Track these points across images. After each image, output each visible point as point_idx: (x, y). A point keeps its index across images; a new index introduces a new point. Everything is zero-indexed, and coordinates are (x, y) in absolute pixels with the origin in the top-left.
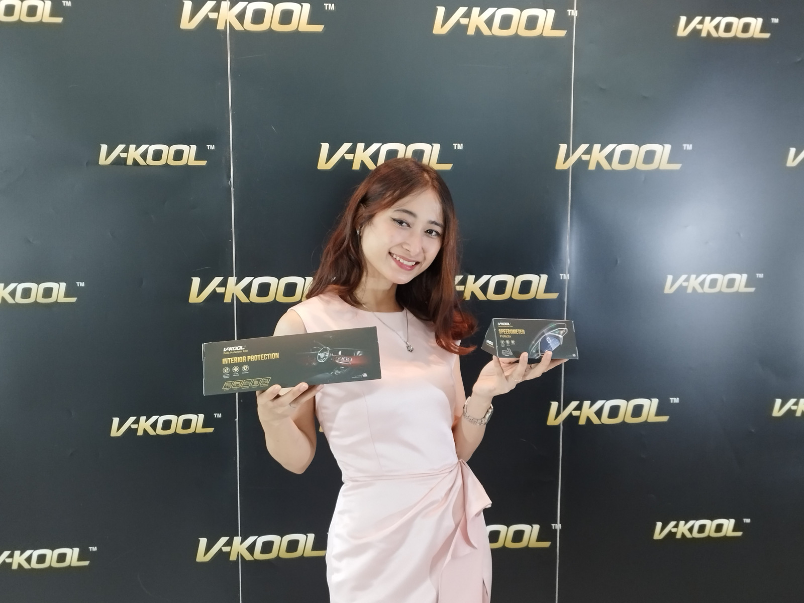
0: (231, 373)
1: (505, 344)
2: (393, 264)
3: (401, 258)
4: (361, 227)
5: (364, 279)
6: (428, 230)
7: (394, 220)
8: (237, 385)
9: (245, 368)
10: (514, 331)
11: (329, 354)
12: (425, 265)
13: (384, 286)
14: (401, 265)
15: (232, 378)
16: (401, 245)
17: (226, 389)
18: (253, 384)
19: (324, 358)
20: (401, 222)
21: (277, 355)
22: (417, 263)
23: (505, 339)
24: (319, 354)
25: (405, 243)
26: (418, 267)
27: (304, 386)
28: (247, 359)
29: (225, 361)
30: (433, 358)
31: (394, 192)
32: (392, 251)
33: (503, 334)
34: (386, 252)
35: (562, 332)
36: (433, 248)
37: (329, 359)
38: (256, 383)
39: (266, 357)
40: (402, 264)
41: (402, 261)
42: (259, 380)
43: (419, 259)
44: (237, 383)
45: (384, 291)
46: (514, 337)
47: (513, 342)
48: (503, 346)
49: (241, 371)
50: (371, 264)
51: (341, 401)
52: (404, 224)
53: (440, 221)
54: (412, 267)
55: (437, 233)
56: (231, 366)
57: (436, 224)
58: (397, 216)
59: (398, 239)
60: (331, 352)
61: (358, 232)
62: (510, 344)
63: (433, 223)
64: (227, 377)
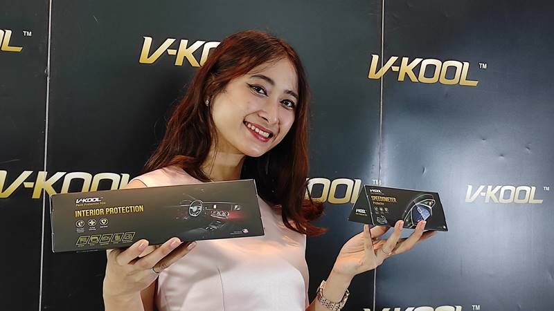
0: (86, 226)
1: (379, 211)
2: (248, 133)
3: (256, 127)
4: (211, 97)
5: (212, 153)
6: (284, 101)
7: (251, 86)
8: (93, 240)
9: (104, 221)
10: (387, 199)
11: (203, 208)
12: (279, 139)
13: (233, 160)
14: (256, 135)
15: (88, 233)
16: (257, 113)
17: (81, 245)
18: (114, 239)
19: (196, 211)
20: (258, 88)
21: (141, 208)
22: (271, 135)
23: (379, 206)
24: (192, 208)
25: (261, 111)
26: (271, 140)
27: (175, 242)
28: (105, 211)
29: (79, 213)
30: (285, 238)
31: (250, 59)
32: (247, 120)
33: (376, 201)
34: (242, 121)
35: (430, 203)
36: (288, 121)
37: (203, 212)
38: (117, 238)
39: (128, 209)
40: (258, 133)
41: (257, 130)
42: (121, 235)
43: (274, 131)
44: (94, 238)
45: (231, 167)
46: (387, 204)
47: (386, 209)
48: (377, 213)
49: (98, 225)
50: (221, 135)
51: (192, 280)
52: (261, 91)
53: (296, 93)
54: (267, 139)
55: (292, 103)
56: (86, 219)
57: (293, 94)
58: (254, 81)
59: (254, 108)
60: (204, 206)
61: (207, 102)
62: (384, 211)
63: (289, 92)
64: (82, 230)
